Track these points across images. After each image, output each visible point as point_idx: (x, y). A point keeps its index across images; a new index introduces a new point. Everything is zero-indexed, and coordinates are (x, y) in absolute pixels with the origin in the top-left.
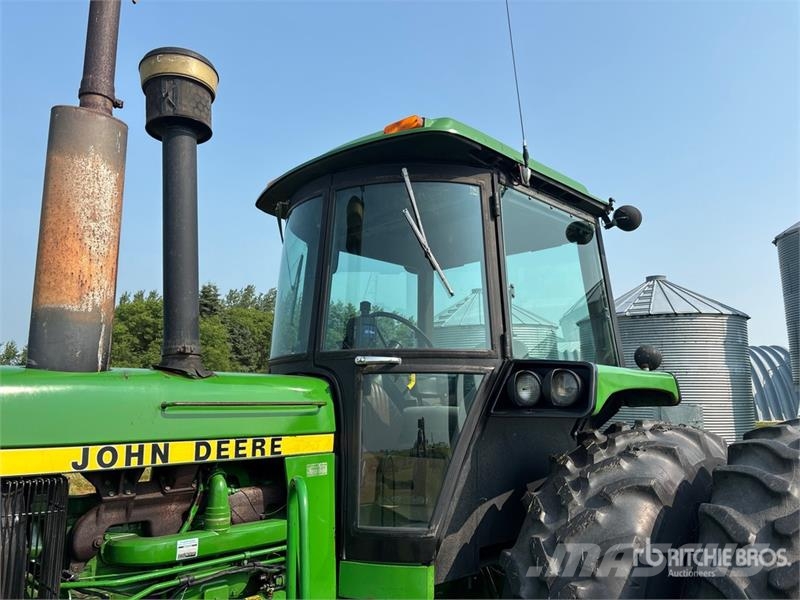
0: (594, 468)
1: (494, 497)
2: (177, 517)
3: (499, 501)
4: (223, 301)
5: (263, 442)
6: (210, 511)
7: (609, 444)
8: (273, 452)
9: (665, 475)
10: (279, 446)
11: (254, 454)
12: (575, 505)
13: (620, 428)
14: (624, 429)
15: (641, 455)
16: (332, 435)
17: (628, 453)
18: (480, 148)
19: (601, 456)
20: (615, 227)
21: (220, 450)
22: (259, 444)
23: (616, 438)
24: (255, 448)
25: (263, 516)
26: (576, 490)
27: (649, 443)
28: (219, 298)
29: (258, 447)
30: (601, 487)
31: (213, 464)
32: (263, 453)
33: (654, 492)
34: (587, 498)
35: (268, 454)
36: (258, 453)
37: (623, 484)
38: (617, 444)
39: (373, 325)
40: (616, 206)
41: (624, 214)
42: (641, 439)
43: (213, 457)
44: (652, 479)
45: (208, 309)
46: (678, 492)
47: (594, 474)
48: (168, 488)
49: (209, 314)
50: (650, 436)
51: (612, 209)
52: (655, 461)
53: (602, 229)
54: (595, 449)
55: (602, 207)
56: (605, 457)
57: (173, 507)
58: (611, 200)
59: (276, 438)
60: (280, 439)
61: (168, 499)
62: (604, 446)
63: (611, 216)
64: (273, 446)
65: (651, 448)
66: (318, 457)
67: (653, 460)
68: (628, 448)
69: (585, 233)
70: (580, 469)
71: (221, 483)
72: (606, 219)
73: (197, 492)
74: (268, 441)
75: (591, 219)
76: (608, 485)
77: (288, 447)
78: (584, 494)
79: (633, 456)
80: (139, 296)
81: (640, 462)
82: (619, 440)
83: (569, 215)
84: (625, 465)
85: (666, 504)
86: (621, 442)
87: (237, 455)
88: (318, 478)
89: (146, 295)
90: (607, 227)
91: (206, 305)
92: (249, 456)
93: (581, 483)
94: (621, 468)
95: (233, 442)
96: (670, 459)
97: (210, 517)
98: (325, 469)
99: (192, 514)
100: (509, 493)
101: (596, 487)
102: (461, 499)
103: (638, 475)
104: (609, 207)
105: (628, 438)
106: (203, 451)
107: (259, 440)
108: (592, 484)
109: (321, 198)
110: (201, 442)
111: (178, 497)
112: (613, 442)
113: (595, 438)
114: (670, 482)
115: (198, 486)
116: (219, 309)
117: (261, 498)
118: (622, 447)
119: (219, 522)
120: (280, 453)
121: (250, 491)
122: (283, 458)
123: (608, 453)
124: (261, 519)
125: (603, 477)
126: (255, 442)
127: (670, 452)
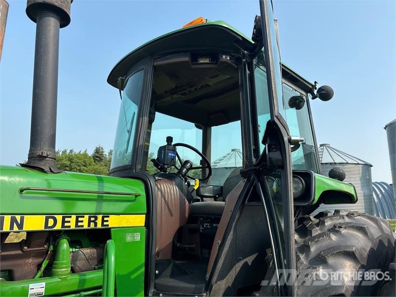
0: (313, 239)
1: (247, 257)
2: (33, 268)
3: (250, 260)
4: (106, 155)
5: (96, 218)
6: (56, 264)
7: (321, 224)
8: (103, 225)
9: (360, 244)
10: (107, 221)
11: (89, 225)
12: (302, 263)
13: (327, 214)
14: (329, 215)
15: (343, 231)
16: (145, 215)
17: (334, 229)
18: (241, 39)
19: (316, 231)
20: (318, 98)
21: (64, 222)
22: (92, 219)
23: (326, 220)
24: (90, 221)
25: (96, 267)
26: (302, 253)
27: (347, 223)
28: (104, 153)
29: (93, 221)
30: (319, 251)
31: (58, 232)
32: (96, 224)
33: (355, 256)
34: (310, 259)
35: (99, 226)
36: (92, 225)
37: (334, 250)
38: (326, 224)
39: (174, 151)
40: (318, 86)
41: (323, 90)
42: (341, 221)
43: (58, 227)
44: (353, 246)
45: (98, 159)
46: (369, 255)
47: (313, 243)
48: (26, 248)
49: (98, 161)
50: (347, 220)
51: (316, 89)
52: (353, 235)
53: (310, 99)
54: (312, 226)
55: (311, 87)
56: (319, 232)
57: (30, 260)
58: (315, 82)
59: (106, 215)
60: (108, 217)
61: (26, 255)
62: (318, 225)
63: (315, 92)
64: (103, 221)
65: (350, 227)
66: (134, 229)
67: (351, 234)
68: (335, 226)
69: (300, 102)
70: (303, 240)
71: (64, 245)
72: (313, 94)
73: (48, 251)
74: (100, 217)
75: (304, 93)
76: (324, 250)
77: (113, 222)
78: (307, 256)
79: (338, 232)
80: (64, 152)
81: (343, 236)
82: (327, 222)
83: (292, 89)
84: (334, 237)
85: (362, 263)
86: (328, 223)
87: (77, 225)
88: (134, 243)
89: (68, 152)
90: (313, 98)
91: (97, 157)
92: (86, 227)
93: (305, 248)
94: (331, 239)
95: (74, 217)
96: (362, 234)
97: (55, 268)
98: (139, 237)
99: (44, 266)
100: (256, 255)
101: (315, 251)
102: (226, 258)
103: (343, 244)
104: (314, 87)
105: (333, 220)
106: (51, 222)
107: (93, 217)
108: (313, 249)
109: (143, 71)
110: (49, 216)
111: (34, 254)
112: (323, 223)
113: (311, 220)
114: (363, 249)
115: (49, 247)
116: (104, 159)
117: (95, 255)
118: (330, 225)
119: (61, 271)
120: (108, 225)
121: (87, 251)
122: (110, 229)
123: (321, 229)
124: (95, 269)
125: (319, 245)
126: (90, 218)
127: (362, 229)
